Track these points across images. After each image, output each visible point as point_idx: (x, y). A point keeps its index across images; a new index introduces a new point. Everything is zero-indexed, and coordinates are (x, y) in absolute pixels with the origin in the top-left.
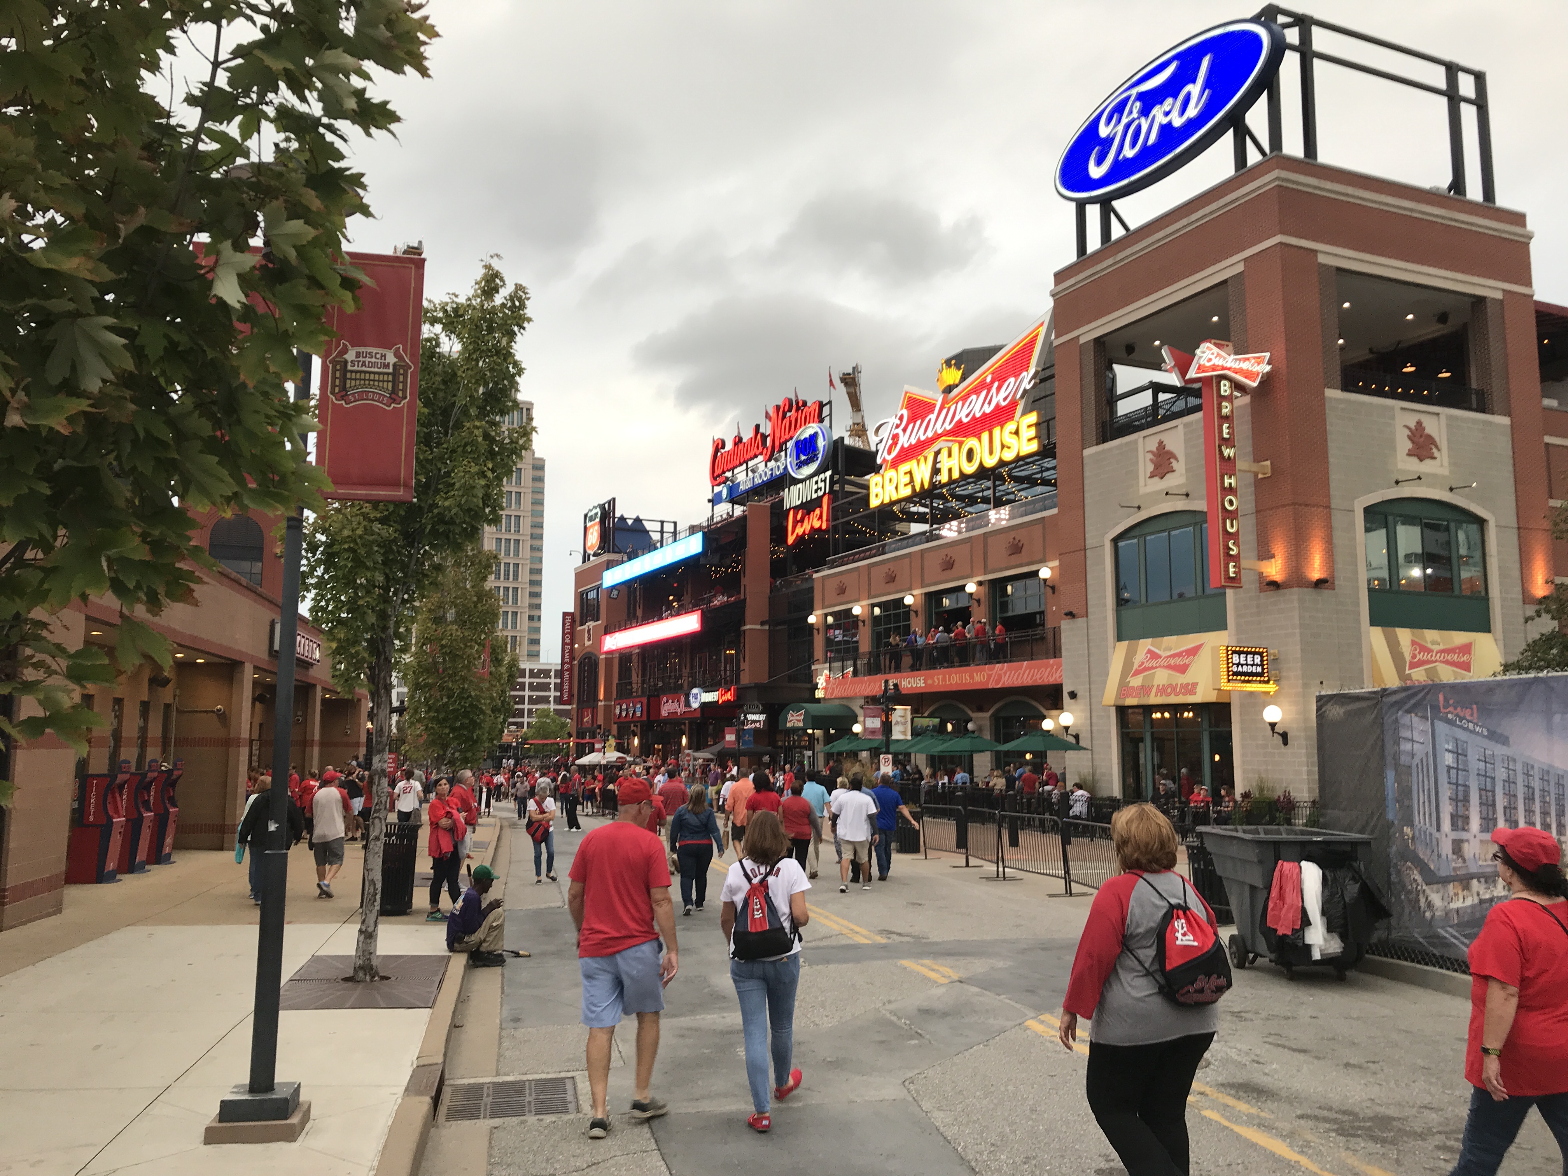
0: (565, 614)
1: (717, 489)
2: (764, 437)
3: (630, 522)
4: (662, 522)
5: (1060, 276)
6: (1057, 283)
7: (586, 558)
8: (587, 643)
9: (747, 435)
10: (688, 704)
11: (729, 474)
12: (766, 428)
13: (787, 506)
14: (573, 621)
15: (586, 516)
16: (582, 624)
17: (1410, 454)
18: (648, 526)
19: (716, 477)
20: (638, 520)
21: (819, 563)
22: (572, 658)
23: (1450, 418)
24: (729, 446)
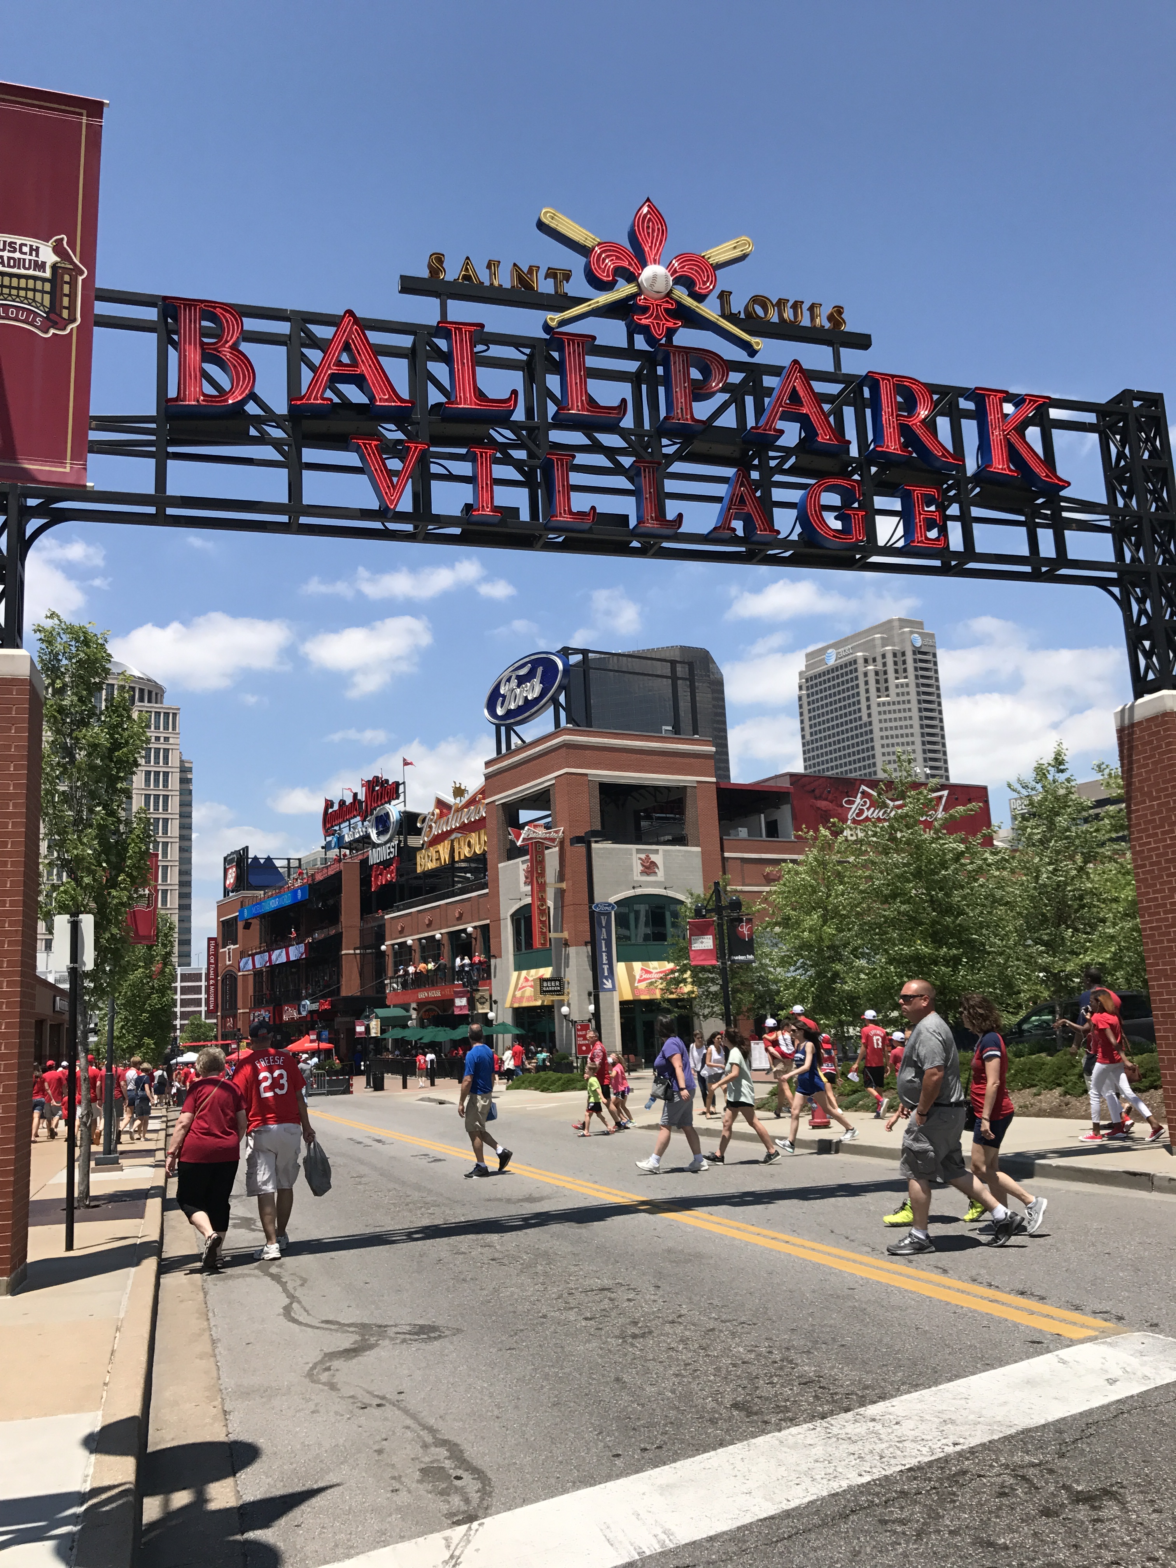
0: (210, 939)
1: (329, 839)
2: (360, 802)
3: (262, 861)
4: (289, 859)
5: (488, 764)
6: (486, 768)
7: (226, 893)
8: (228, 963)
9: (349, 800)
10: (300, 1013)
11: (337, 828)
12: (361, 797)
13: (371, 862)
14: (216, 947)
15: (225, 859)
16: (224, 947)
17: (642, 873)
18: (278, 863)
19: (328, 832)
20: (269, 860)
21: (388, 906)
22: (216, 975)
23: (665, 851)
24: (336, 807)
